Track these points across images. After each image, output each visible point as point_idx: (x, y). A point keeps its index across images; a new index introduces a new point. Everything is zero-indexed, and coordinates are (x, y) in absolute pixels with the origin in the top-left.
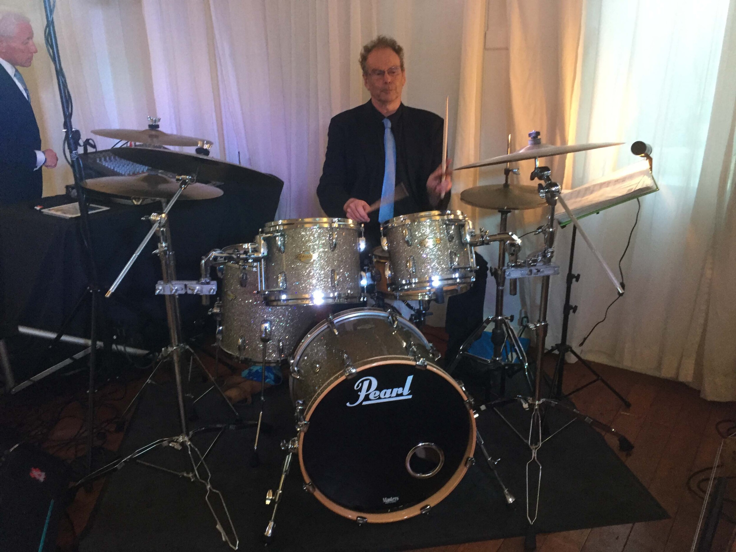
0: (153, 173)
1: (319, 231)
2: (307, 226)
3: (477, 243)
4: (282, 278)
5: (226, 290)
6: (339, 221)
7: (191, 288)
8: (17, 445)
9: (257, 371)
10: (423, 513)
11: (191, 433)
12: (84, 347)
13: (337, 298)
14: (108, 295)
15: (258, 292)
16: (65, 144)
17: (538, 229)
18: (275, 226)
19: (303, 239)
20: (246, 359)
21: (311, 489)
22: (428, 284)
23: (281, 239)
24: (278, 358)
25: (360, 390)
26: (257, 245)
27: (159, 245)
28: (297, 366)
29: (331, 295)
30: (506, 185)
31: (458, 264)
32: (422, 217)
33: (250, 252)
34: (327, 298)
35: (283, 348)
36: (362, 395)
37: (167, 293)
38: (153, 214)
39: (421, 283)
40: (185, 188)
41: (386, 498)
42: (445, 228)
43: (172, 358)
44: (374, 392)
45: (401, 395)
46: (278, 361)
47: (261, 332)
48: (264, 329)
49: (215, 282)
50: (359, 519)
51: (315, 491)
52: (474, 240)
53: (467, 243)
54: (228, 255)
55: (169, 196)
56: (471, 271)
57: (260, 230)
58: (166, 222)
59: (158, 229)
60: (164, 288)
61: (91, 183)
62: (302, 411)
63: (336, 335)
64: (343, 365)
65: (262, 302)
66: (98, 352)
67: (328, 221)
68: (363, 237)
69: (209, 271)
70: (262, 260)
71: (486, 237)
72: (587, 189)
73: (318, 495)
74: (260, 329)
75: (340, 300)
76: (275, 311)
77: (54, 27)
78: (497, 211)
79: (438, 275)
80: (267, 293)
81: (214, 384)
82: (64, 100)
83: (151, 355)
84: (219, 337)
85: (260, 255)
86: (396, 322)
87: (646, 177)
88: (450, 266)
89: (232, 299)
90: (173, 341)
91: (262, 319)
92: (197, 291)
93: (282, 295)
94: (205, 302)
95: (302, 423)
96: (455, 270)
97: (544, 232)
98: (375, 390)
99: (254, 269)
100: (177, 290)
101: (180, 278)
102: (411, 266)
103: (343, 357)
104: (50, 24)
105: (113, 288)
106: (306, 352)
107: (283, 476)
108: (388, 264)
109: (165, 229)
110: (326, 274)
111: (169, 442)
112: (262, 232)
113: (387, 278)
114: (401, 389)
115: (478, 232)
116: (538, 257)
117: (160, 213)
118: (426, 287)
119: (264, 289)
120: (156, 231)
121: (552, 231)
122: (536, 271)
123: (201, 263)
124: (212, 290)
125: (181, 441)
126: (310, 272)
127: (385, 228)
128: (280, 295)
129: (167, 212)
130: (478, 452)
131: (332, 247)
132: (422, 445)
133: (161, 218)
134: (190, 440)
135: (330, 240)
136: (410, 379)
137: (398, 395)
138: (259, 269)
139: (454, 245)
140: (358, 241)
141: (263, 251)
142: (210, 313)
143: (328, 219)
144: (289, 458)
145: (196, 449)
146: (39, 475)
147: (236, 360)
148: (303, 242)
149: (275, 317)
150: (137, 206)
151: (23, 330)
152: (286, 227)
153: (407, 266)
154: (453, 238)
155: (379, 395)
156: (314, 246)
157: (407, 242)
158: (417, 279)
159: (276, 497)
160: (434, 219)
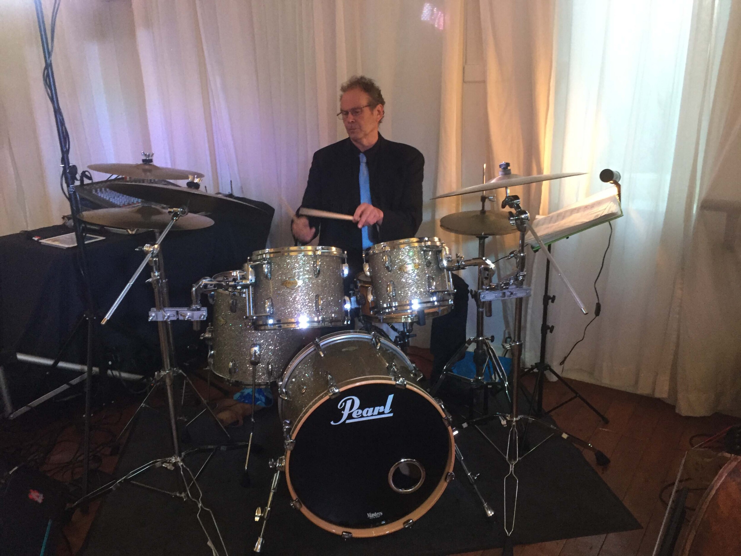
0: (146, 205)
1: (304, 259)
2: (292, 254)
3: (453, 268)
4: (269, 304)
5: (216, 316)
6: (323, 249)
7: (183, 315)
8: (16, 468)
9: (248, 394)
10: (407, 527)
11: (183, 454)
12: (81, 373)
13: (321, 322)
14: (103, 322)
15: (247, 317)
16: (62, 180)
17: (511, 254)
18: (262, 254)
19: (289, 267)
20: (237, 382)
21: (298, 506)
22: (408, 307)
23: (268, 266)
24: (268, 380)
25: (343, 409)
26: (245, 273)
27: (152, 274)
28: (285, 388)
29: (316, 319)
30: (483, 211)
31: (436, 288)
32: (401, 244)
33: (239, 279)
34: (312, 322)
35: (272, 370)
36: (346, 413)
37: (160, 319)
38: (146, 245)
39: (402, 307)
40: (176, 220)
41: (370, 513)
42: (423, 254)
43: (165, 382)
44: (357, 410)
45: (383, 413)
46: (267, 383)
47: (251, 355)
48: (254, 352)
49: (205, 309)
50: (344, 533)
51: (301, 506)
52: (451, 265)
53: (444, 268)
54: (217, 283)
55: (163, 226)
56: (449, 294)
57: (249, 258)
58: (159, 252)
59: (151, 259)
60: (157, 315)
61: (87, 215)
62: (289, 430)
63: (322, 357)
64: (327, 385)
65: (251, 326)
66: (93, 378)
67: (313, 249)
68: (346, 264)
69: (199, 298)
70: (250, 286)
71: (462, 262)
72: (559, 215)
73: (305, 511)
74: (250, 353)
75: (324, 324)
76: (264, 335)
77: (52, 69)
78: (474, 237)
79: (417, 299)
80: (255, 318)
81: (206, 407)
82: (62, 138)
83: (145, 380)
84: (211, 361)
85: (248, 282)
86: (379, 344)
87: (612, 204)
88: (428, 290)
89: (223, 324)
90: (166, 366)
91: (251, 343)
92: (188, 317)
93: (269, 319)
94: (196, 328)
95: (288, 442)
96: (433, 294)
97: (516, 256)
98: (357, 409)
99: (244, 295)
100: (169, 317)
101: (172, 305)
102: (391, 290)
103: (327, 378)
104: (48, 66)
105: (108, 316)
106: (293, 374)
107: (271, 494)
108: (370, 288)
109: (157, 259)
110: (311, 299)
111: (163, 463)
112: (250, 260)
113: (370, 302)
114: (382, 407)
115: (454, 257)
116: (510, 281)
117: (153, 244)
118: (407, 310)
119: (252, 314)
120: (149, 261)
121: (523, 256)
122: (509, 294)
123: (192, 291)
124: (203, 316)
125: (174, 461)
126: (295, 298)
127: (367, 254)
128: (267, 319)
129: (159, 243)
130: (458, 467)
131: (316, 273)
132: (404, 461)
133: (154, 248)
134: (183, 460)
135: (314, 266)
136: (391, 397)
137: (379, 413)
138: (248, 295)
139: (432, 270)
140: (341, 267)
141: (251, 278)
142: (202, 338)
143: (312, 248)
144: (276, 477)
145: (188, 469)
146: (37, 497)
147: (227, 383)
148: (288, 269)
149: (264, 341)
150: (132, 235)
151: (21, 357)
152: (272, 255)
153: (388, 290)
154: (430, 263)
155: (362, 414)
156: (298, 272)
157: (388, 268)
158: (396, 303)
159: (265, 514)
160: (413, 246)
